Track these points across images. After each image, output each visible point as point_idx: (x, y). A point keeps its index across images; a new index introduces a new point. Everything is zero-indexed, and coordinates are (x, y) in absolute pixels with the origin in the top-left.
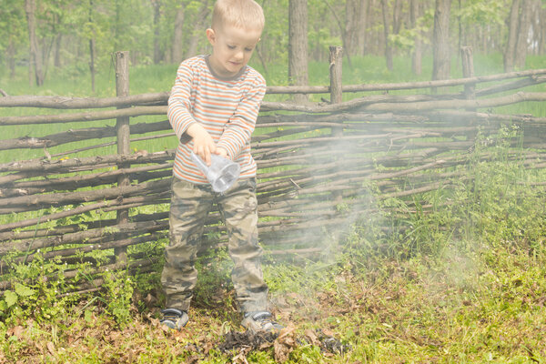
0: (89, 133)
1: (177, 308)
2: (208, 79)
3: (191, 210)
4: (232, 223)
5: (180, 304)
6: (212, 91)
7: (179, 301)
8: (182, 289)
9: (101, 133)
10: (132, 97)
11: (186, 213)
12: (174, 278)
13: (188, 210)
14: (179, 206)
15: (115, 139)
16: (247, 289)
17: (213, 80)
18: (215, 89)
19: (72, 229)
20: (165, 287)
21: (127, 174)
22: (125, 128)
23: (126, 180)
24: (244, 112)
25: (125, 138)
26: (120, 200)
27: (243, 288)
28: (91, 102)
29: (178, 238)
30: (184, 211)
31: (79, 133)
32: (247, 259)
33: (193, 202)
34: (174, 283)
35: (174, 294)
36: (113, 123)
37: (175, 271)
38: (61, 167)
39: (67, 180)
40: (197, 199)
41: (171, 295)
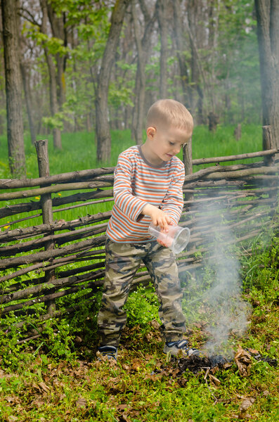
0: (21, 207)
1: (112, 345)
2: (144, 167)
3: (128, 265)
4: (161, 271)
5: (114, 342)
6: (147, 177)
7: (114, 339)
8: (118, 329)
9: (29, 208)
10: (54, 177)
11: (125, 268)
12: (110, 321)
13: (126, 265)
14: (118, 262)
15: (40, 211)
16: (173, 324)
17: (148, 168)
18: (149, 175)
19: (15, 288)
20: (102, 328)
21: (55, 240)
22: (49, 202)
23: (53, 244)
24: (174, 193)
25: (50, 210)
26: (51, 261)
27: (171, 323)
28: (25, 183)
29: (119, 288)
30: (123, 266)
31: (14, 208)
32: (176, 300)
33: (130, 258)
34: (109, 324)
35: (111, 334)
36: (38, 199)
37: (112, 315)
38: (9, 237)
39: (12, 247)
40: (134, 256)
41: (108, 335)
